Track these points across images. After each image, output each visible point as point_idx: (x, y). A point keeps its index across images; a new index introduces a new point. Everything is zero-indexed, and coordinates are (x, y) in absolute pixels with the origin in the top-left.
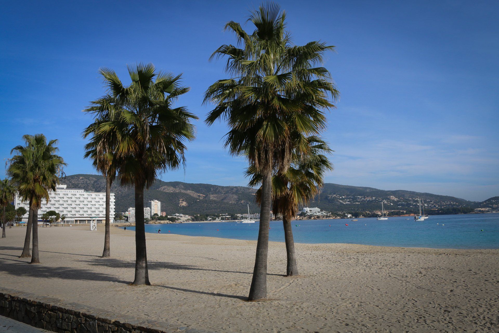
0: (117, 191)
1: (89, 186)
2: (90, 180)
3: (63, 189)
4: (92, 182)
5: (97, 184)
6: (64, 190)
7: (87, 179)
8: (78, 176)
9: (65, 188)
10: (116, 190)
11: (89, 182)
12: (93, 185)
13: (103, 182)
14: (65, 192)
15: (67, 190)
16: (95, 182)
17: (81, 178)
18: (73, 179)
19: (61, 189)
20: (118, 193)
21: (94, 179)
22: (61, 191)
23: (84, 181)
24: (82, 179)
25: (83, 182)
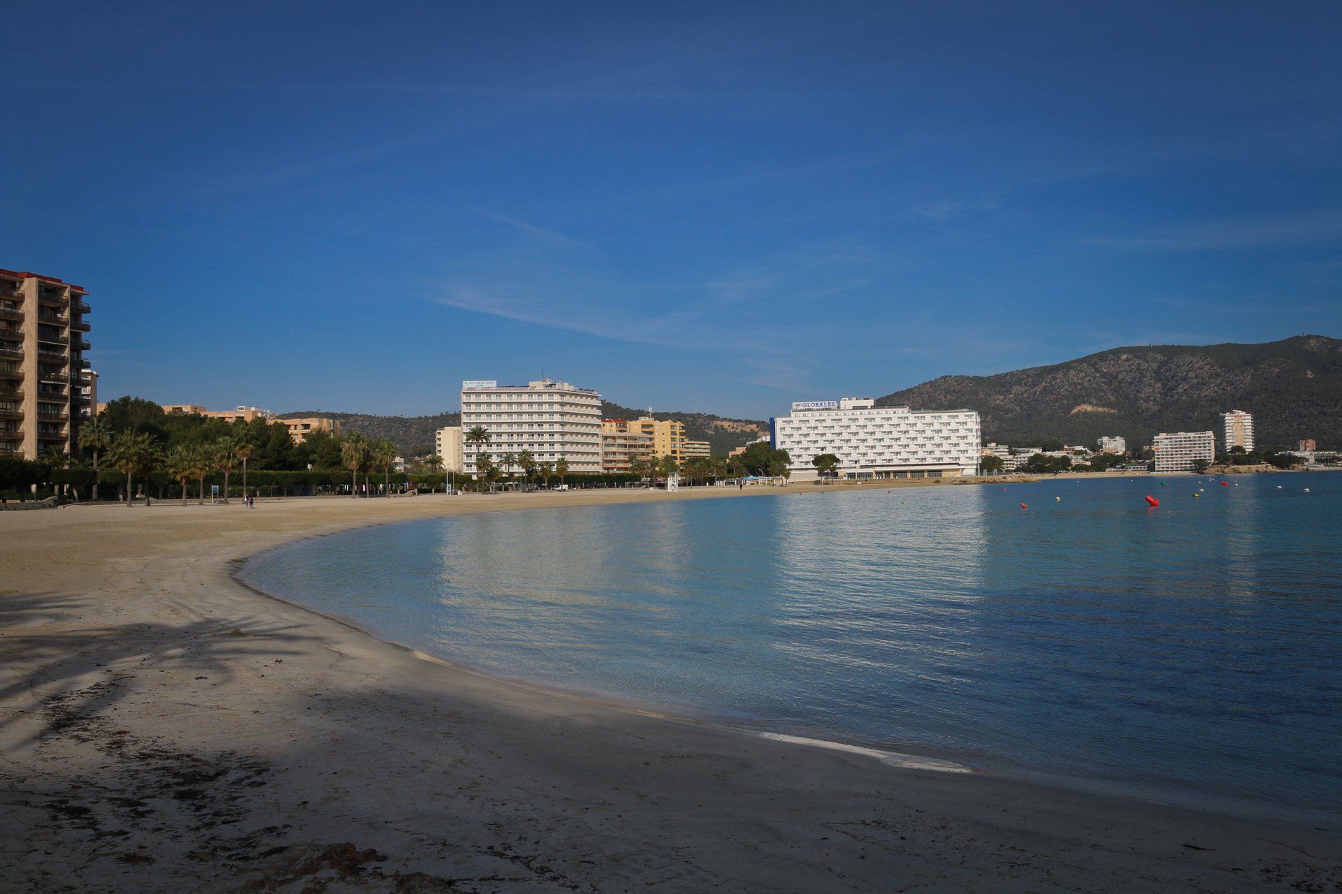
0: (1220, 384)
1: (1145, 376)
2: (1147, 362)
3: (865, 408)
4: (1154, 365)
5: (1167, 371)
6: (865, 412)
7: (1139, 358)
8: (1117, 352)
9: (869, 407)
10: (1218, 382)
11: (1144, 366)
12: (1157, 372)
13: (1184, 365)
14: (869, 414)
15: (872, 411)
16: (1162, 364)
17: (1124, 357)
18: (1105, 361)
19: (861, 409)
20: (1223, 389)
21: (1160, 357)
22: (861, 414)
23: (1132, 364)
24: (1128, 360)
25: (1130, 366)
